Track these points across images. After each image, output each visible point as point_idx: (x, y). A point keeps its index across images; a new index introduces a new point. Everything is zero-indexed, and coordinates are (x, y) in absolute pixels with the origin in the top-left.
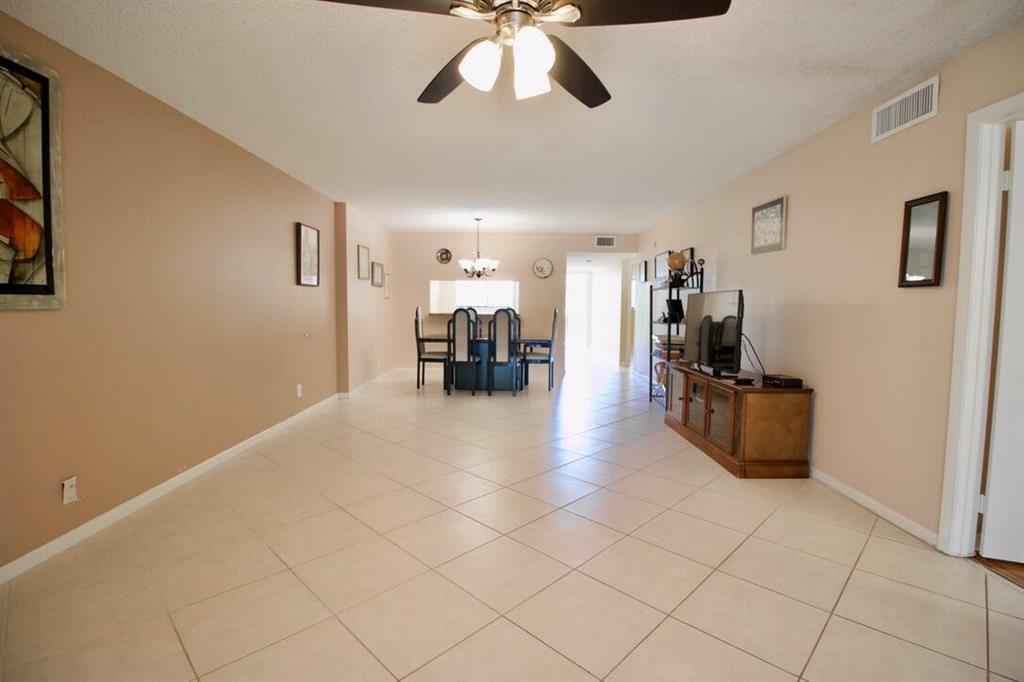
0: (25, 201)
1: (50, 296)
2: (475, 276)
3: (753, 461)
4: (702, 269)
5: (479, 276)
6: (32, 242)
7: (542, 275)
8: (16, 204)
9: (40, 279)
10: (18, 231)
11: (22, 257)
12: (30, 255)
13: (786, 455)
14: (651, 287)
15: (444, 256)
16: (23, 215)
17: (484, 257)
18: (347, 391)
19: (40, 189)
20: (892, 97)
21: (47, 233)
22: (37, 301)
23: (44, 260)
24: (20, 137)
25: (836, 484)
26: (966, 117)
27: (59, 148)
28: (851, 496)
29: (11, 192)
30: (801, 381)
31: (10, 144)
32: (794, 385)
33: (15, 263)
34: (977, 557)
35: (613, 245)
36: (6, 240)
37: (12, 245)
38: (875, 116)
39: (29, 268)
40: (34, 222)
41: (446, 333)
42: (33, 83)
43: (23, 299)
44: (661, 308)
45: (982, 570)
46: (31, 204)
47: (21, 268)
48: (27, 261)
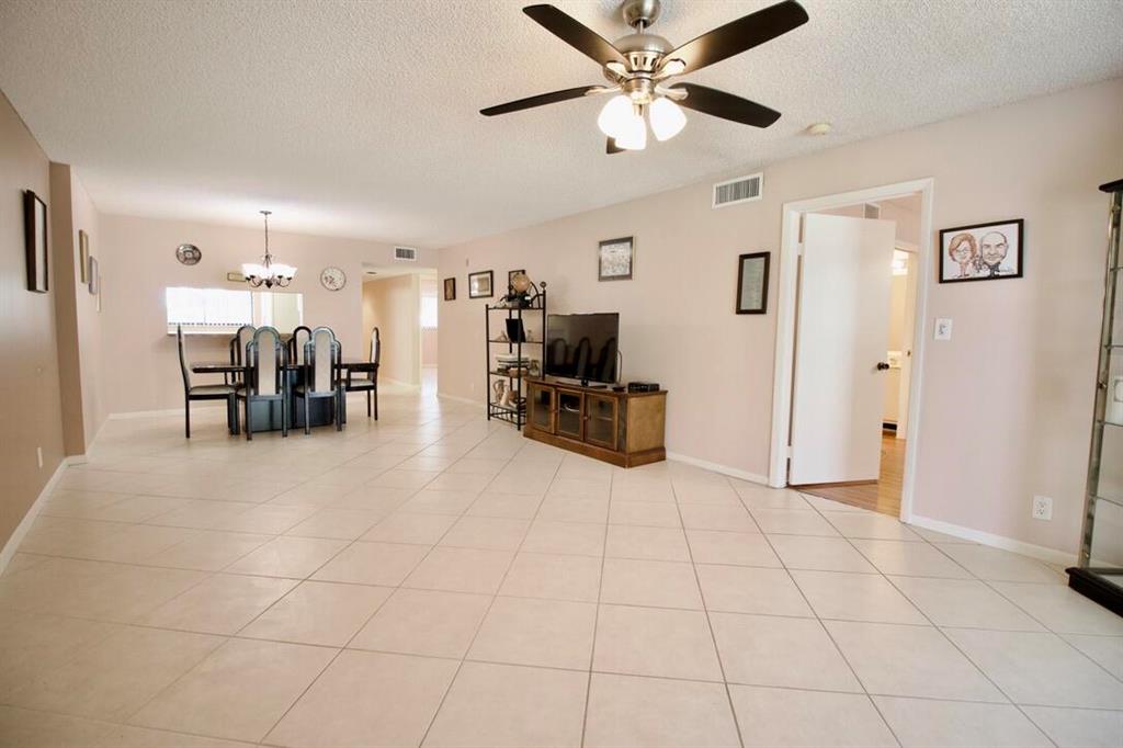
2: (264, 285)
3: (634, 453)
4: (544, 292)
5: (269, 285)
7: (331, 287)
13: (652, 446)
14: (487, 306)
15: (190, 255)
17: (276, 261)
18: (82, 451)
20: (728, 179)
25: (691, 461)
26: (782, 205)
28: (702, 466)
30: (658, 385)
32: (654, 389)
34: (789, 486)
35: (413, 257)
38: (715, 190)
41: (229, 360)
44: (499, 327)
45: (793, 493)
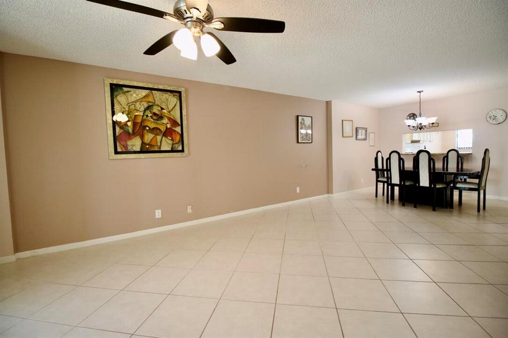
0: (176, 127)
1: (183, 153)
5: (420, 129)
6: (178, 138)
8: (173, 128)
9: (180, 148)
10: (174, 136)
11: (175, 143)
12: (177, 142)
16: (175, 131)
17: (424, 116)
19: (180, 123)
21: (182, 135)
22: (179, 154)
23: (181, 143)
24: (174, 110)
27: (185, 110)
29: (172, 125)
31: (171, 112)
33: (173, 144)
36: (170, 138)
37: (172, 140)
39: (177, 145)
40: (178, 133)
42: (177, 94)
43: (175, 154)
46: (177, 128)
47: (174, 146)
48: (176, 143)
